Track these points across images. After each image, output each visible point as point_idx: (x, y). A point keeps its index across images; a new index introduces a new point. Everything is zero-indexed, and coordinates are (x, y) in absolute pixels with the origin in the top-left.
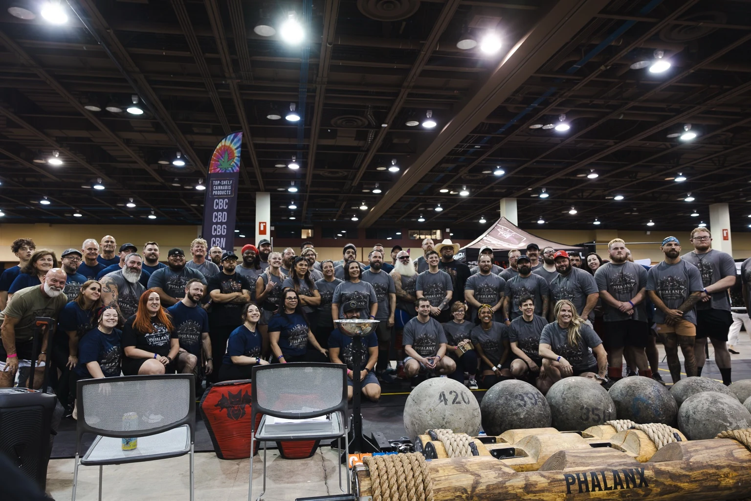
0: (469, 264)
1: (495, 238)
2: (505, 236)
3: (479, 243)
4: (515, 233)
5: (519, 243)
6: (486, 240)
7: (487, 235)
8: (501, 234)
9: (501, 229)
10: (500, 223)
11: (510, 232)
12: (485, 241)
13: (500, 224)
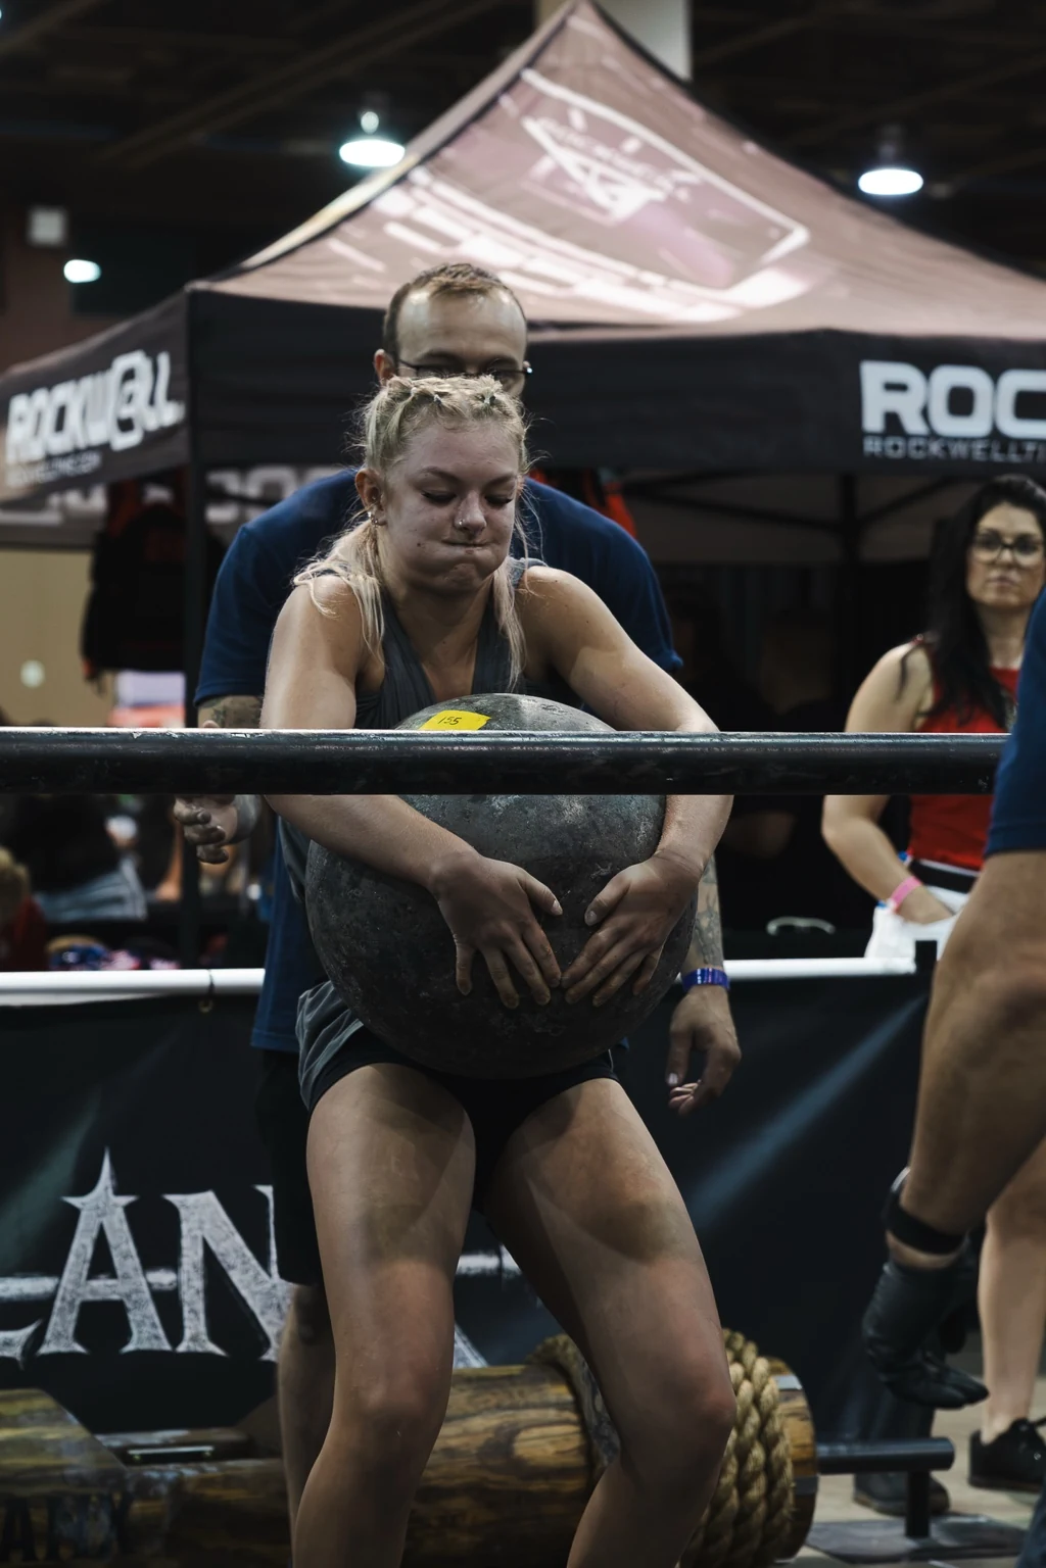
0: (221, 496)
1: (498, 205)
2: (598, 194)
3: (334, 244)
4: (697, 173)
5: (743, 270)
6: (407, 222)
7: (420, 176)
8: (560, 173)
9: (563, 118)
10: (550, 58)
11: (646, 154)
12: (395, 230)
13: (551, 74)
